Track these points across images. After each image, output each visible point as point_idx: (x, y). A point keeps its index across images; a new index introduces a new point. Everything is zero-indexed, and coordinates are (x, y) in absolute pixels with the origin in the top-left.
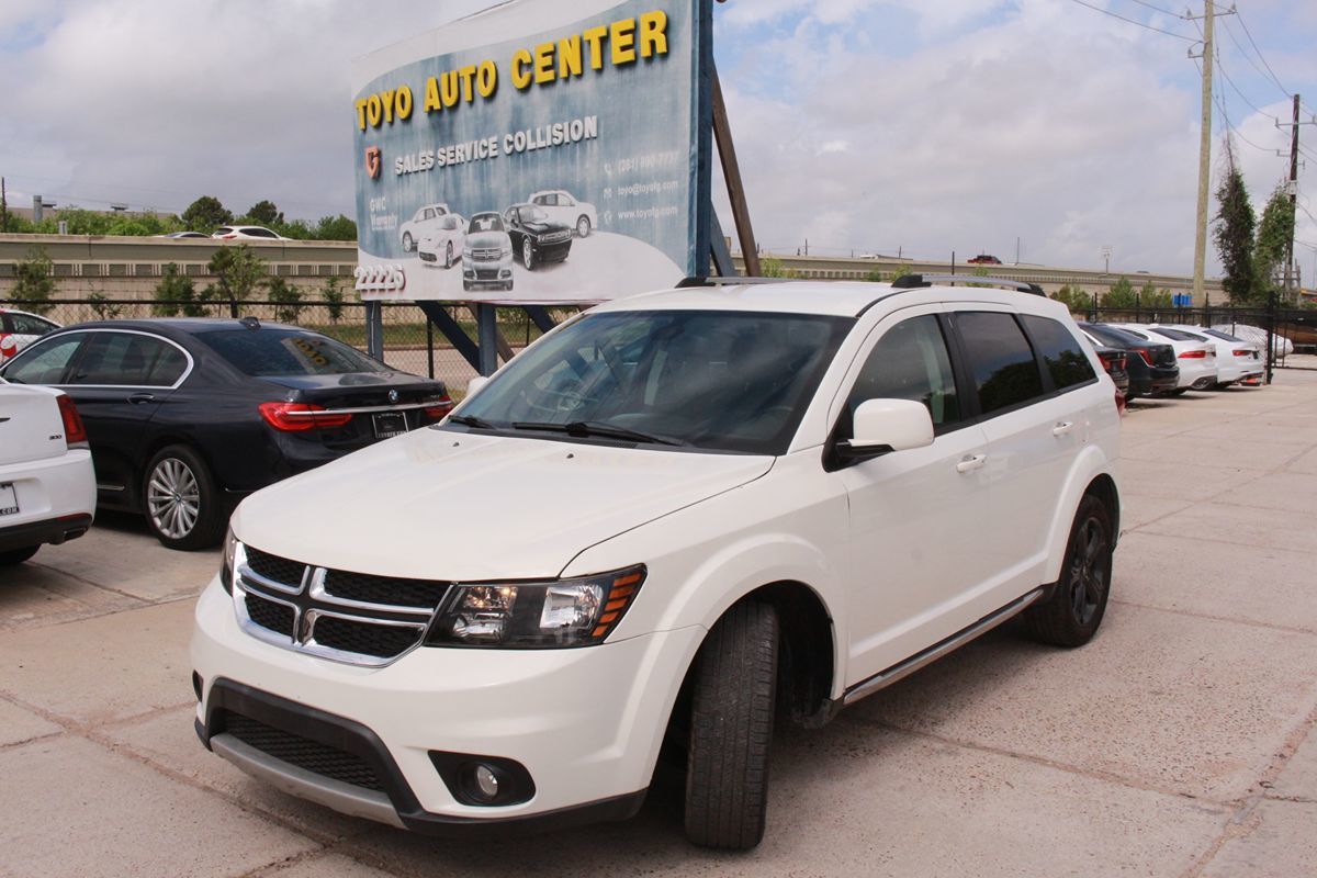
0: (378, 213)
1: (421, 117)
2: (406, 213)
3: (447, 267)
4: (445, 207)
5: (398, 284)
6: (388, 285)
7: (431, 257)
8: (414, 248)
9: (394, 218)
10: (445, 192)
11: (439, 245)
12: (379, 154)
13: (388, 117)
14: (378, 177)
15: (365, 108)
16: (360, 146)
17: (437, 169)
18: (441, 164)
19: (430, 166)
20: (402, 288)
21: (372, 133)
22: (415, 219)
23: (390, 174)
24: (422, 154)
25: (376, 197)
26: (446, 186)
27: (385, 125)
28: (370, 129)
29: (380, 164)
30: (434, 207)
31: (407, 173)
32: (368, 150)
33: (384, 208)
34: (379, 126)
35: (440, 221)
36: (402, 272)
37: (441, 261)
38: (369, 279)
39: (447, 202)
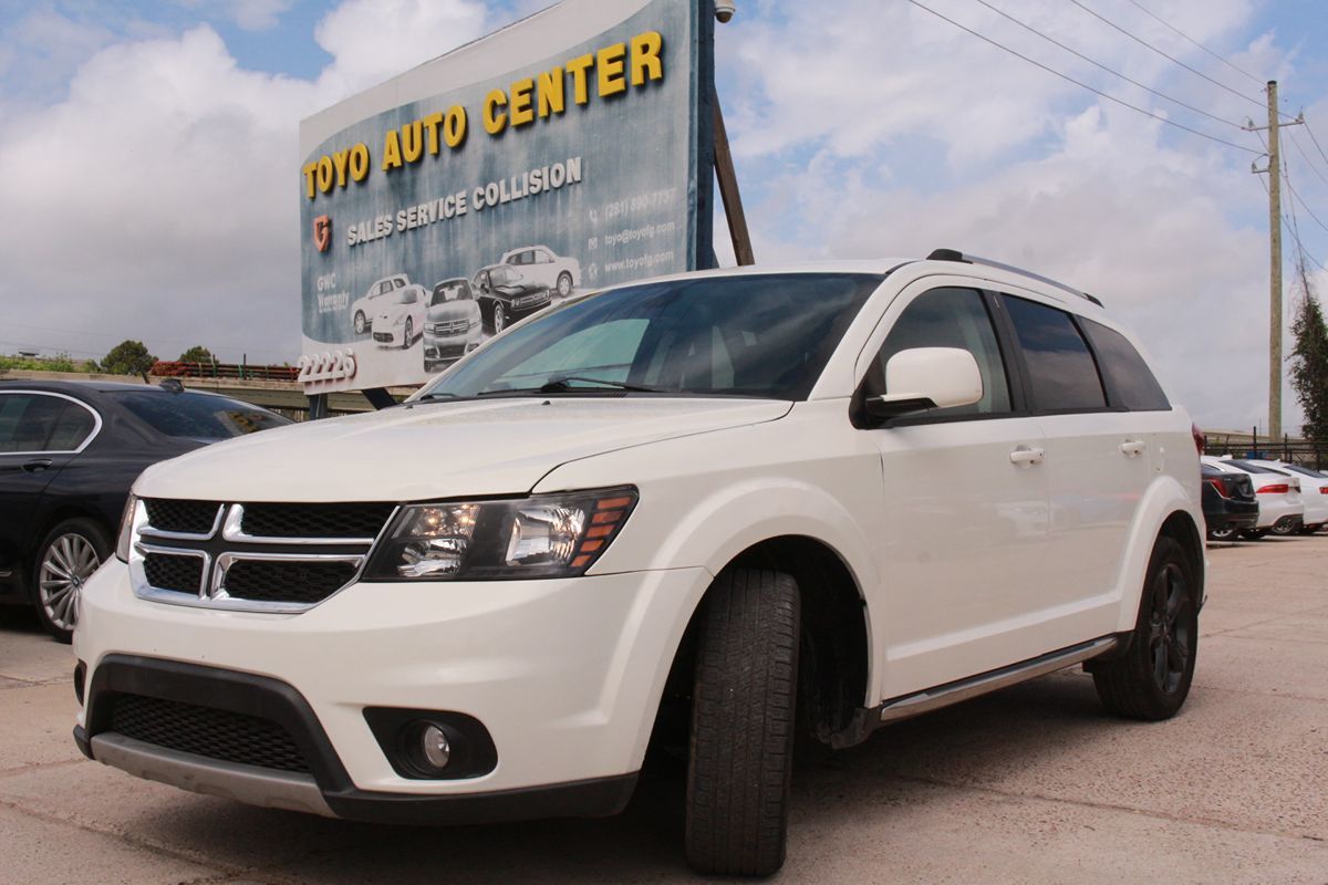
0: (326, 293)
1: (379, 178)
2: (358, 290)
3: (405, 347)
4: (404, 277)
5: (348, 372)
6: (336, 374)
7: (387, 337)
8: (367, 329)
9: (345, 296)
10: (404, 261)
11: (397, 323)
12: (330, 224)
13: (341, 181)
14: (327, 250)
15: (315, 173)
16: (307, 216)
17: (396, 235)
18: (401, 228)
19: (387, 232)
20: (353, 377)
21: (322, 201)
22: (369, 295)
23: (341, 246)
24: (379, 219)
25: (324, 274)
26: (405, 254)
27: (337, 190)
28: (320, 196)
29: (330, 236)
30: (392, 279)
31: (362, 243)
32: (317, 220)
33: (334, 286)
34: (329, 192)
35: (399, 294)
36: (353, 357)
37: (399, 341)
38: (315, 369)
39: (406, 272)
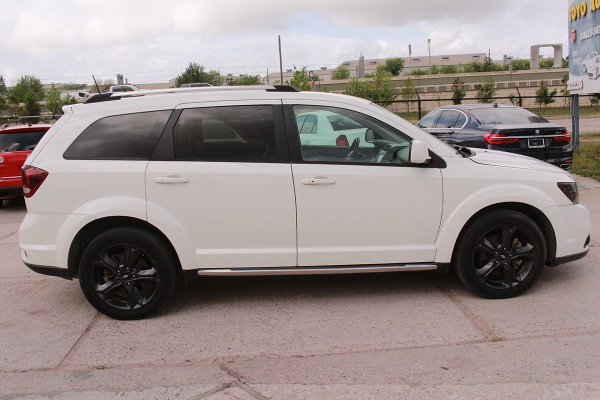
0: (575, 57)
1: (589, 14)
2: (583, 57)
3: (596, 79)
4: (596, 52)
5: (580, 87)
6: (577, 87)
7: (591, 75)
8: (586, 71)
9: (580, 59)
10: (596, 46)
11: (594, 70)
12: (576, 31)
13: (578, 16)
14: (575, 41)
15: (571, 12)
16: (570, 28)
17: (594, 36)
18: (595, 34)
19: (591, 35)
20: (582, 88)
21: (574, 23)
22: (587, 59)
23: (579, 41)
24: (589, 30)
25: (574, 51)
26: (596, 44)
27: (578, 19)
28: (573, 21)
29: (576, 36)
30: (593, 53)
31: (585, 39)
32: (572, 31)
33: (577, 55)
34: (576, 18)
35: (594, 59)
36: (582, 82)
37: (594, 77)
39: (597, 50)
